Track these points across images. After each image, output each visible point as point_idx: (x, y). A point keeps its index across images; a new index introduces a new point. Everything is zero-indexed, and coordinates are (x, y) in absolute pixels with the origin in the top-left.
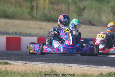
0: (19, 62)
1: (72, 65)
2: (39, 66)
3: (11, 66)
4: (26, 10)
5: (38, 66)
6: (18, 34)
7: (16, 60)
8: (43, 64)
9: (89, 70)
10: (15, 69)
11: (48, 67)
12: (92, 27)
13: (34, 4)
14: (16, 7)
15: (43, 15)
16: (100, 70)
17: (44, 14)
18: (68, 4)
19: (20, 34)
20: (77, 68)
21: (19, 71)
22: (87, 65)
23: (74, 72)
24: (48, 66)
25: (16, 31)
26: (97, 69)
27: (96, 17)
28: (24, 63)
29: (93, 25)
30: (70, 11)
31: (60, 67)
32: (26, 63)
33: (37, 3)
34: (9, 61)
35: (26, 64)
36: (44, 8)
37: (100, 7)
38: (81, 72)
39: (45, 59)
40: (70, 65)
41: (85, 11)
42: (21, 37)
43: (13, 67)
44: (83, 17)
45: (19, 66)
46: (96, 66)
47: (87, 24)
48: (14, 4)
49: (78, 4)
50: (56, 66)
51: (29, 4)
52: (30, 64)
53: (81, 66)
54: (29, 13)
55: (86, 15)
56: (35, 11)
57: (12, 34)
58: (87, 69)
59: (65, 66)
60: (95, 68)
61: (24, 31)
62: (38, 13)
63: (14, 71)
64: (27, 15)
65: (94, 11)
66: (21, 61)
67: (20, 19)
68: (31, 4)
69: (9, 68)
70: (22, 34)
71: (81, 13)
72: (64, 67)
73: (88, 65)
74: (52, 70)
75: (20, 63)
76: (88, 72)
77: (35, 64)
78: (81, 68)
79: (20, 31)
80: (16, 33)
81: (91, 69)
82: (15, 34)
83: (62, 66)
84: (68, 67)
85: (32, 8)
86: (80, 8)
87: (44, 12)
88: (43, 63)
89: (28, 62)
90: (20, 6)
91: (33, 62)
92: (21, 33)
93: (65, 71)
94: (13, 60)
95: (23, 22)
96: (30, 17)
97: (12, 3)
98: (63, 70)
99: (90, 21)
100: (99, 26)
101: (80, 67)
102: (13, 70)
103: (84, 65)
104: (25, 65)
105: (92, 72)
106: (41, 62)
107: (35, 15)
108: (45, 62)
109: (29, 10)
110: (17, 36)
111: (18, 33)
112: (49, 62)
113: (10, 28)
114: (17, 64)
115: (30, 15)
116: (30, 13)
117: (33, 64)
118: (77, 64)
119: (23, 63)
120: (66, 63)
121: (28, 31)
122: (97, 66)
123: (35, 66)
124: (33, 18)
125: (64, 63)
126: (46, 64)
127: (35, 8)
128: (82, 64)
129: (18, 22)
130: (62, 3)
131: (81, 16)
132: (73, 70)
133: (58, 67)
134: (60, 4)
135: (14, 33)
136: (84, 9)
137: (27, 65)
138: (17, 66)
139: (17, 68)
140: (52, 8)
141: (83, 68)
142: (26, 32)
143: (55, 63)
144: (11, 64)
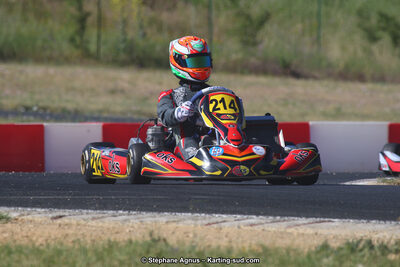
0: (39, 210)
1: (224, 216)
2: (106, 225)
3: (9, 225)
4: (60, 30)
5: (104, 222)
6: (35, 114)
7: (25, 204)
8: (120, 215)
9: (282, 233)
10: (23, 237)
11: (139, 228)
12: (292, 81)
13: (90, 7)
14: (26, 20)
15: (122, 46)
16: (320, 231)
17: (125, 40)
19: (41, 112)
20: (239, 227)
21: (37, 244)
22: (275, 215)
23: (230, 242)
24: (137, 221)
25: (29, 103)
26: (310, 231)
27: (307, 48)
28: (55, 215)
29: (297, 75)
30: (216, 30)
31: (181, 225)
32: (62, 214)
33: (99, 4)
34: (2, 210)
35: (61, 217)
36: (125, 22)
37: (319, 15)
38: (253, 242)
39: (129, 199)
40: (217, 217)
41: (267, 27)
42: (45, 124)
43: (16, 228)
44: (261, 47)
45: (37, 225)
46: (307, 217)
47: (275, 73)
49: (242, 3)
50: (167, 222)
51: (73, 10)
52: (77, 218)
53: (254, 219)
54: (72, 40)
55: (270, 41)
56: (92, 33)
57: (15, 112)
58: (274, 229)
59: (199, 222)
60: (304, 227)
61: (56, 102)
62: (103, 37)
63: (18, 242)
64: (67, 49)
65: (299, 26)
66: (43, 208)
68: (80, 8)
69: (4, 232)
70: (48, 112)
71: (254, 36)
72: (196, 225)
73: (278, 218)
74: (151, 234)
75: (39, 215)
76: (279, 240)
77: (94, 219)
78: (256, 228)
79: (41, 104)
80: (28, 109)
81: (289, 230)
82: (23, 114)
83: (190, 222)
84: (209, 224)
85: (82, 21)
86: (248, 17)
88: (121, 212)
89: (67, 212)
90: (41, 15)
91: (87, 209)
92: (45, 109)
93: (198, 239)
95: (52, 70)
96: (76, 52)
98: (191, 235)
99: (284, 61)
100: (315, 78)
101: (252, 225)
102: (15, 241)
103: (264, 215)
104: (59, 221)
105: (294, 240)
106: (114, 209)
107: (93, 47)
108: (129, 210)
109: (72, 29)
110: (32, 118)
111: (35, 109)
112: (141, 210)
113: (8, 91)
114: (30, 217)
115: (77, 47)
116: (78, 39)
117: (85, 216)
118: (240, 213)
119: (50, 215)
120: (200, 212)
121: (71, 103)
122: (311, 220)
123: (94, 223)
124: (88, 57)
125: (193, 212)
126: (129, 217)
127: (90, 20)
128: (258, 214)
129: (33, 71)
131: (255, 44)
132: (226, 236)
133: (174, 225)
134: (180, 5)
135: (22, 110)
136: (265, 19)
137: (65, 220)
138: (31, 226)
139: (29, 234)
140: (152, 21)
141: (261, 227)
142: (63, 105)
143: (163, 212)
144: (8, 219)
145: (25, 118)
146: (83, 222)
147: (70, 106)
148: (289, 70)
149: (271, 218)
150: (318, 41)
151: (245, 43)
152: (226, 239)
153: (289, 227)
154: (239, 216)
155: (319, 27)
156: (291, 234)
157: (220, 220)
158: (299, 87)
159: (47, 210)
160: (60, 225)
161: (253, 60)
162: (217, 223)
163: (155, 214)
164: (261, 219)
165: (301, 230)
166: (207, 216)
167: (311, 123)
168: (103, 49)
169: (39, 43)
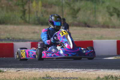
0: (12, 69)
1: (68, 69)
2: (33, 73)
3: (4, 74)
4: (18, 14)
5: (32, 72)
6: (11, 40)
7: (8, 67)
8: (37, 70)
9: (85, 74)
10: (8, 77)
11: (43, 73)
12: (88, 28)
14: (7, 12)
15: (36, 19)
16: (97, 73)
17: (37, 17)
18: (62, 6)
19: (13, 39)
20: (73, 73)
21: (12, 79)
22: (83, 69)
24: (42, 71)
25: (9, 37)
26: (94, 73)
27: (92, 18)
28: (17, 70)
29: (89, 26)
30: (64, 13)
31: (55, 72)
32: (19, 70)
33: (29, 6)
34: (2, 69)
35: (19, 71)
36: (37, 12)
37: (95, 8)
39: (39, 65)
40: (66, 70)
41: (80, 12)
42: (14, 43)
43: (6, 74)
44: (78, 18)
45: (12, 73)
46: (93, 69)
47: (83, 26)
49: (72, 5)
50: (51, 71)
51: (21, 9)
52: (24, 71)
53: (77, 70)
54: (21, 17)
55: (81, 17)
56: (27, 15)
57: (5, 40)
58: (83, 73)
59: (61, 71)
60: (92, 72)
61: (17, 36)
62: (30, 16)
64: (20, 20)
65: (89, 12)
66: (14, 68)
67: (12, 24)
68: (23, 8)
69: (2, 76)
70: (15, 39)
71: (76, 15)
73: (84, 69)
74: (46, 75)
75: (13, 70)
76: (85, 76)
77: (29, 71)
78: (78, 72)
80: (8, 39)
81: (88, 73)
83: (58, 71)
84: (64, 72)
85: (24, 12)
86: (74, 10)
87: (37, 15)
88: (37, 69)
89: (21, 69)
90: (12, 10)
91: (27, 68)
92: (13, 38)
95: (15, 27)
96: (23, 21)
97: (2, 8)
98: (58, 75)
99: (85, 23)
100: (94, 27)
101: (76, 72)
102: (6, 78)
104: (19, 72)
105: (89, 76)
106: (35, 68)
107: (27, 19)
108: (40, 68)
109: (21, 14)
110: (10, 41)
111: (11, 38)
112: (43, 68)
113: (2, 33)
114: (10, 71)
115: (23, 19)
116: (23, 17)
117: (26, 70)
118: (73, 68)
119: (16, 70)
120: (61, 68)
121: (21, 36)
122: (94, 70)
123: (29, 72)
124: (26, 23)
125: (59, 68)
126: (40, 70)
127: (27, 12)
128: (78, 68)
129: (10, 27)
130: (55, 5)
131: (76, 17)
132: (69, 75)
133: (53, 72)
135: (7, 39)
136: (79, 10)
137: (20, 72)
138: (10, 73)
139: (10, 76)
140: (45, 11)
141: (79, 72)
142: (19, 37)
143: (50, 68)
144: (3, 72)
145: (8, 41)
146: (26, 72)
147: (21, 37)
148: (87, 25)
149: (82, 69)
150: (95, 16)
151: (73, 17)
153: (88, 72)
154: (72, 69)
155: (95, 12)
156: (88, 74)
157: (67, 70)
158: (89, 30)
160: (19, 73)
161: (76, 22)
163: (47, 69)
164: (79, 70)
165: (91, 73)
166: (63, 69)
167: (93, 41)
168: (31, 20)
169: (11, 19)
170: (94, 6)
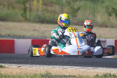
0: (14, 64)
1: (68, 66)
2: (33, 69)
3: (5, 69)
4: (19, 12)
6: (12, 37)
7: (10, 63)
8: (37, 66)
9: (84, 71)
10: (9, 72)
11: (43, 70)
13: (27, 5)
14: (8, 9)
15: (37, 17)
16: (95, 71)
17: (37, 15)
18: (62, 5)
19: (13, 36)
20: (72, 70)
21: (14, 74)
22: (82, 66)
23: (70, 74)
25: (9, 33)
26: (93, 71)
27: (91, 18)
28: (18, 66)
31: (55, 69)
33: (30, 4)
34: (3, 65)
35: (20, 66)
36: (38, 10)
37: (94, 8)
38: (76, 74)
39: (40, 62)
40: (66, 67)
41: (79, 11)
42: (15, 40)
43: (7, 70)
45: (13, 69)
48: (6, 6)
49: (72, 5)
50: (51, 68)
51: (22, 6)
52: (25, 67)
53: (76, 67)
54: (22, 15)
55: (80, 16)
56: (28, 13)
57: (5, 36)
58: (82, 70)
59: (60, 68)
61: (18, 33)
62: (31, 14)
64: (21, 17)
65: (88, 11)
66: (15, 64)
67: (13, 21)
68: (24, 6)
69: (3, 71)
71: (75, 14)
72: (60, 69)
73: (83, 67)
74: (47, 72)
75: (14, 66)
76: (84, 74)
77: (30, 67)
78: (77, 70)
79: (13, 34)
80: (9, 35)
81: (87, 71)
82: (8, 37)
83: (58, 68)
84: (63, 69)
85: (25, 10)
86: (74, 9)
87: (37, 13)
88: (38, 65)
89: (22, 65)
90: (13, 8)
91: (28, 64)
92: (14, 35)
93: (60, 73)
94: (7, 63)
95: (16, 24)
96: (23, 19)
97: (4, 5)
98: (58, 72)
101: (76, 69)
102: (7, 73)
103: (79, 66)
104: (20, 68)
105: (88, 73)
106: (36, 64)
107: (28, 17)
109: (22, 12)
110: (10, 38)
111: (11, 35)
112: (43, 65)
113: (3, 30)
114: (11, 67)
115: (24, 17)
116: (24, 15)
117: (27, 66)
119: (17, 66)
120: (61, 65)
122: (93, 68)
123: (30, 68)
124: (27, 20)
125: (59, 65)
126: (41, 67)
127: (28, 9)
128: (77, 66)
129: (11, 24)
130: (56, 4)
131: (76, 16)
132: (68, 72)
133: (53, 69)
134: (54, 5)
135: (8, 35)
136: (78, 9)
139: (11, 72)
140: (46, 10)
141: (79, 70)
142: (20, 34)
143: (50, 65)
144: (5, 67)
145: (8, 38)
146: (27, 68)
147: (22, 34)
151: (73, 16)
152: (68, 73)
154: (72, 67)
155: (94, 11)
159: (16, 65)
161: (75, 21)
162: (66, 68)
163: (48, 66)
165: (90, 71)
166: (63, 66)
168: (31, 18)
169: (13, 16)
170: (93, 6)
